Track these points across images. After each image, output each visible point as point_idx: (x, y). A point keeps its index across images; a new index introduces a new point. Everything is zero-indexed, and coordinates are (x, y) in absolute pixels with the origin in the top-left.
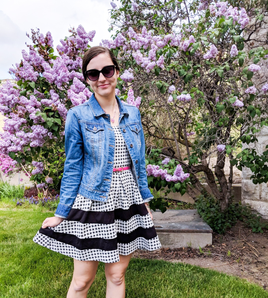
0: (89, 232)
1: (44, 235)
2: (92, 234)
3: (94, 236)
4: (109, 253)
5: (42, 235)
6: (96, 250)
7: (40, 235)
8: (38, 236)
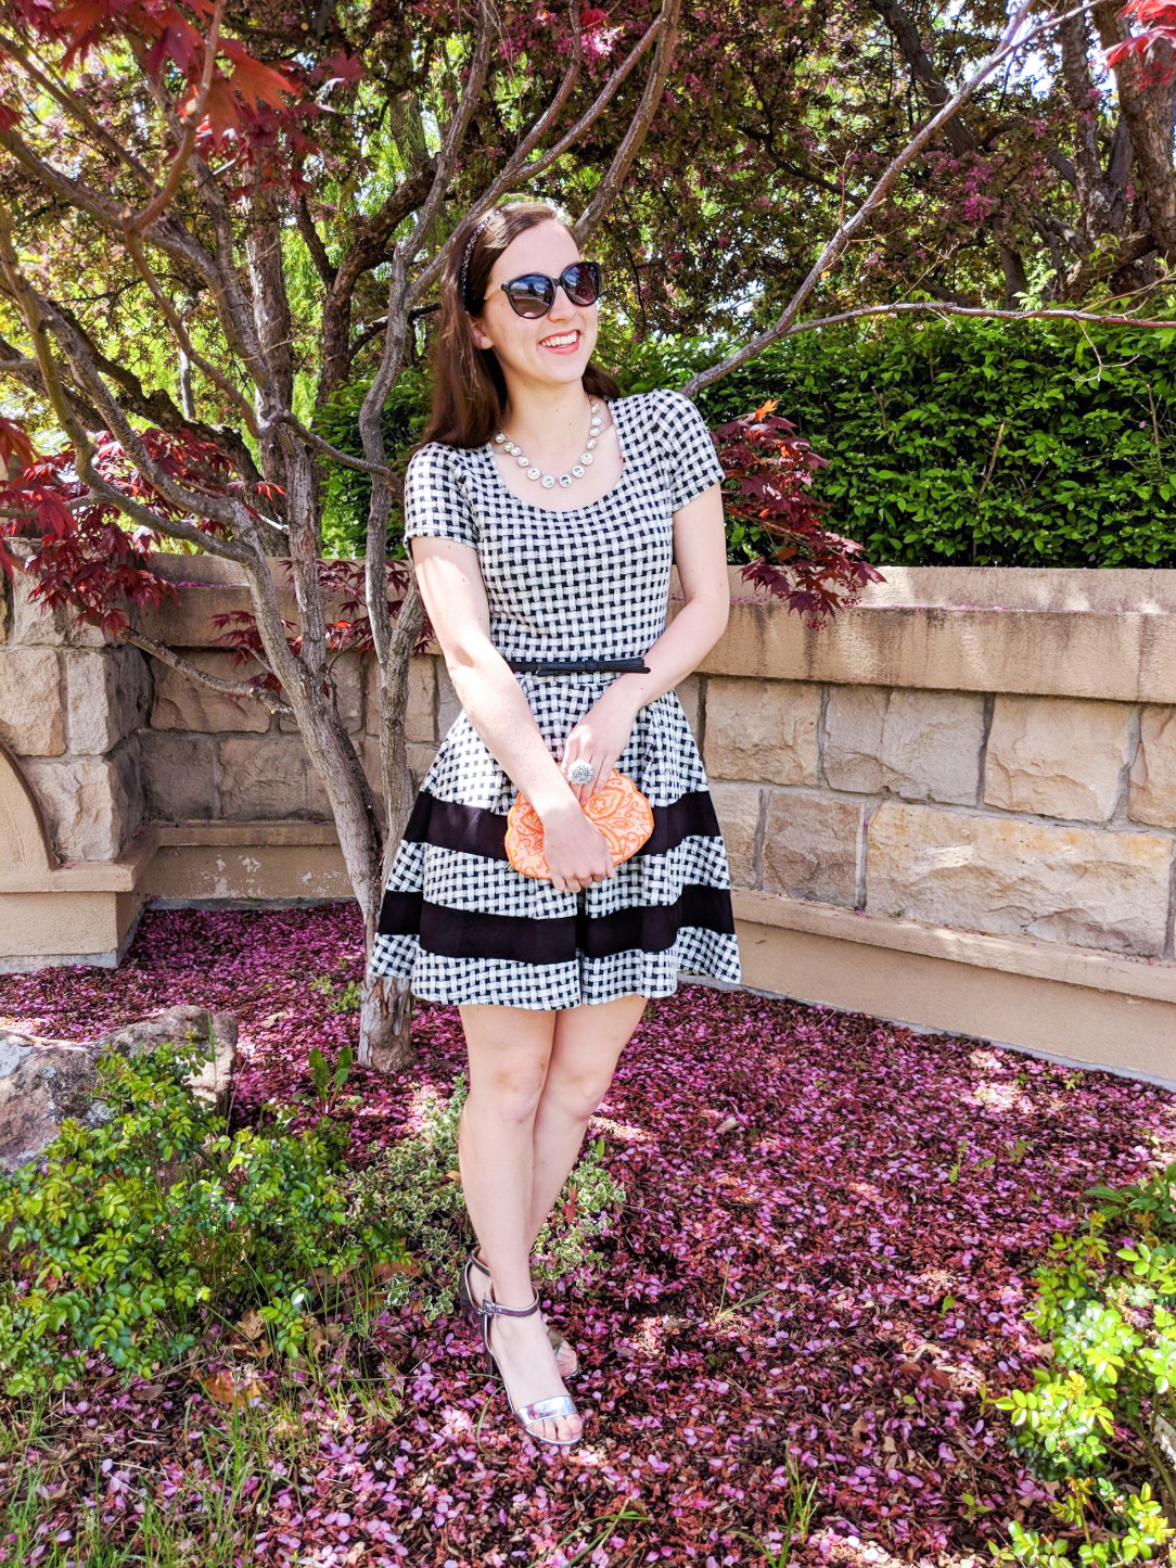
0: (491, 891)
1: (398, 938)
2: (502, 902)
3: (507, 907)
4: (547, 974)
5: (391, 940)
6: (503, 962)
7: (383, 940)
8: (378, 951)
